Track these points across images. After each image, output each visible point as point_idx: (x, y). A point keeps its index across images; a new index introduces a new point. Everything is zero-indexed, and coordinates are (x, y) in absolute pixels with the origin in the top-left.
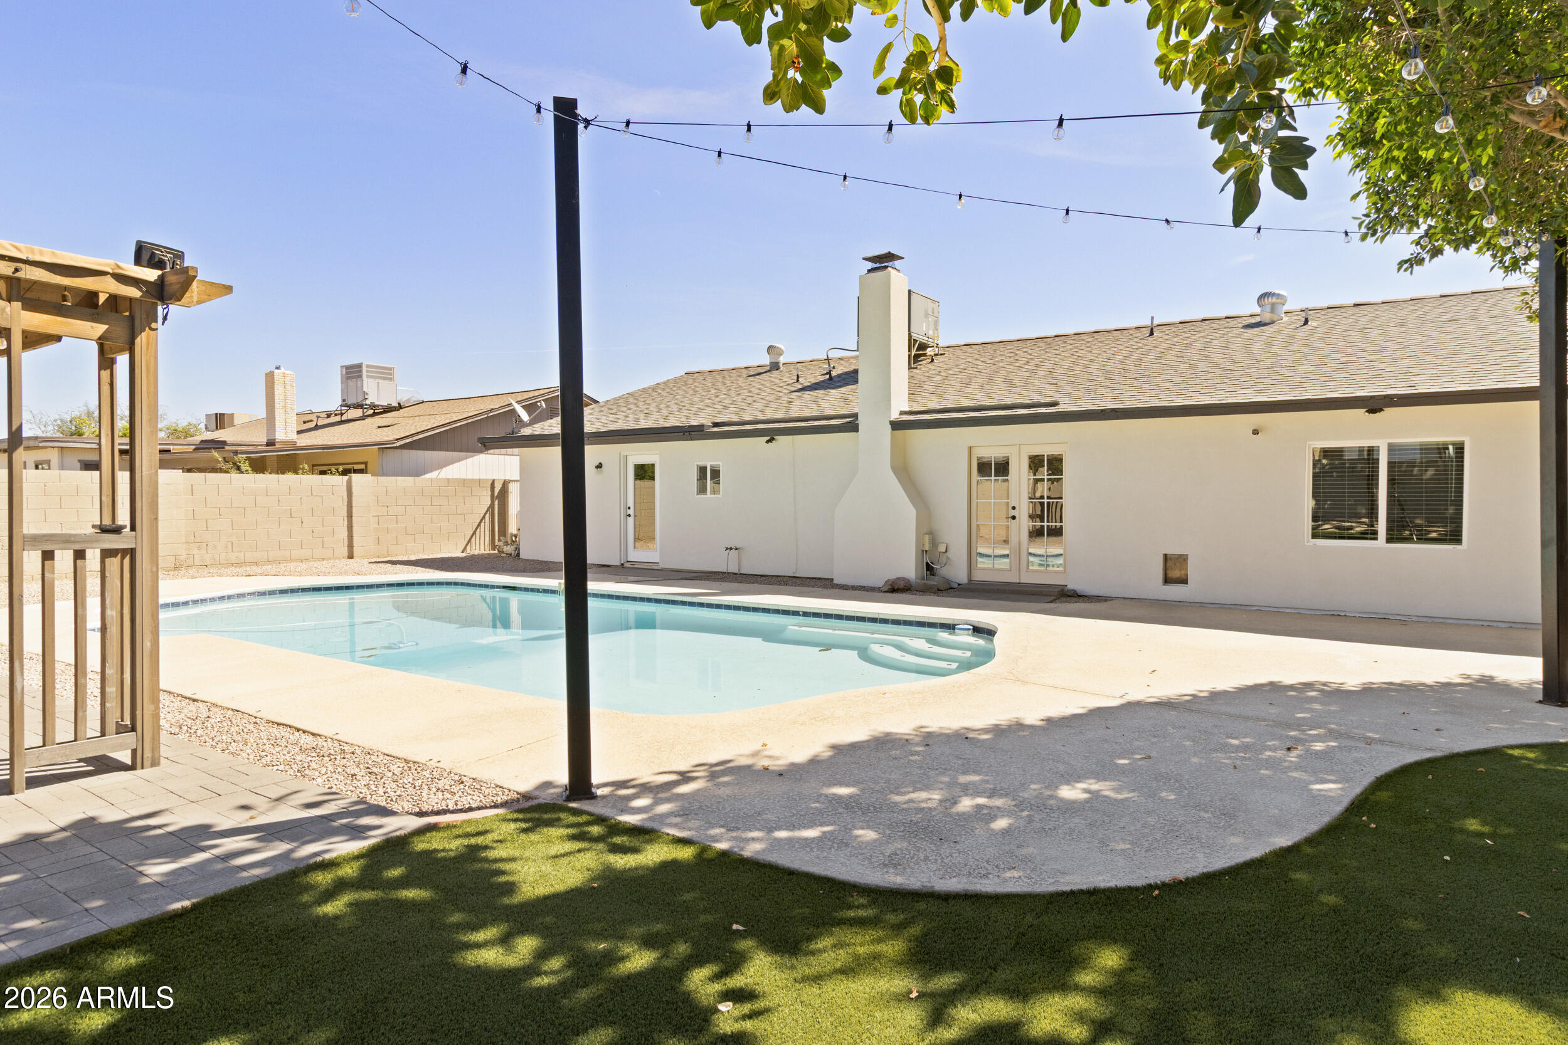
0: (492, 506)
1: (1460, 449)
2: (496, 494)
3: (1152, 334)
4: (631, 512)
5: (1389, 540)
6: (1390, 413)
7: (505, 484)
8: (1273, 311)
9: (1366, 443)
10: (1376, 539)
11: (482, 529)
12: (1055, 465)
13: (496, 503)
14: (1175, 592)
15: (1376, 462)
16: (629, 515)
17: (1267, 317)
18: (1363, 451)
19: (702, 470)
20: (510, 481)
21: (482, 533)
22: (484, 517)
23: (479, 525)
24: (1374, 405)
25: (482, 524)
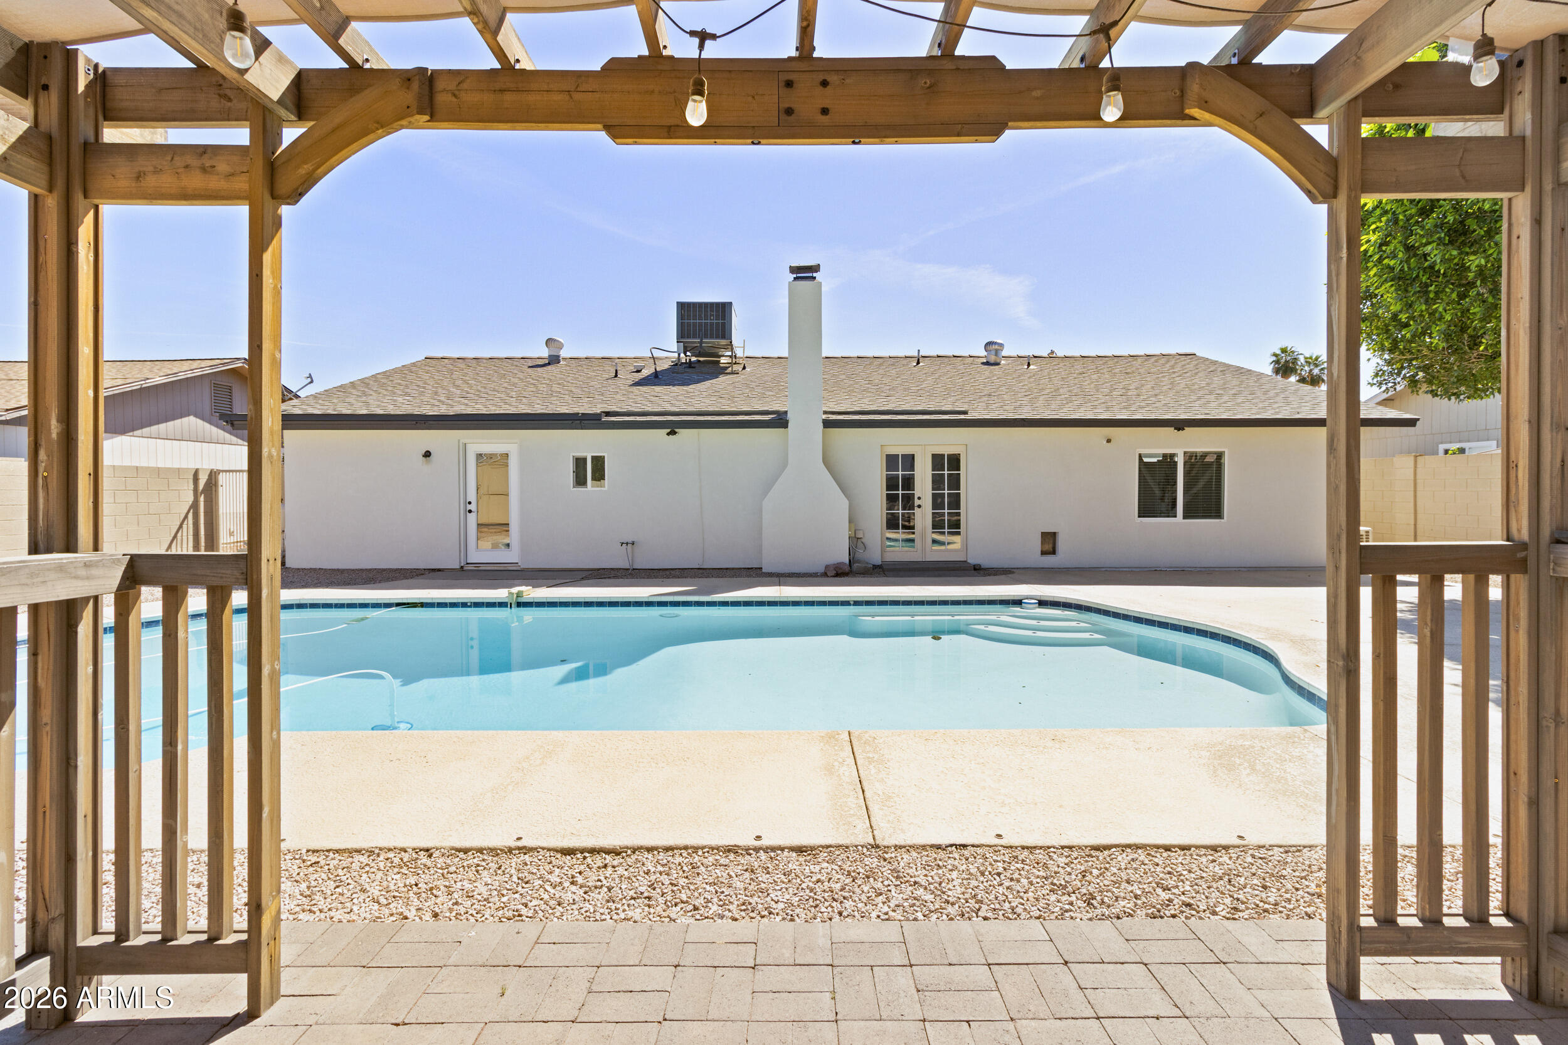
0: (195, 506)
1: (1220, 456)
2: (201, 486)
3: (918, 363)
4: (473, 507)
5: (1185, 517)
6: (1188, 430)
7: (213, 476)
8: (996, 354)
9: (1169, 451)
10: (1175, 516)
11: (185, 534)
12: (955, 461)
13: (202, 499)
14: (1049, 561)
15: (1175, 464)
16: (470, 511)
17: (992, 359)
18: (1166, 456)
19: (580, 463)
20: (219, 471)
21: (185, 538)
22: (186, 517)
23: (181, 526)
24: (1179, 425)
25: (185, 526)
